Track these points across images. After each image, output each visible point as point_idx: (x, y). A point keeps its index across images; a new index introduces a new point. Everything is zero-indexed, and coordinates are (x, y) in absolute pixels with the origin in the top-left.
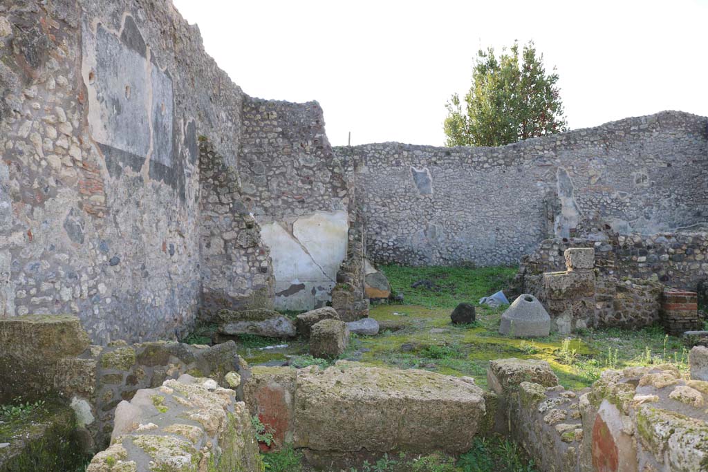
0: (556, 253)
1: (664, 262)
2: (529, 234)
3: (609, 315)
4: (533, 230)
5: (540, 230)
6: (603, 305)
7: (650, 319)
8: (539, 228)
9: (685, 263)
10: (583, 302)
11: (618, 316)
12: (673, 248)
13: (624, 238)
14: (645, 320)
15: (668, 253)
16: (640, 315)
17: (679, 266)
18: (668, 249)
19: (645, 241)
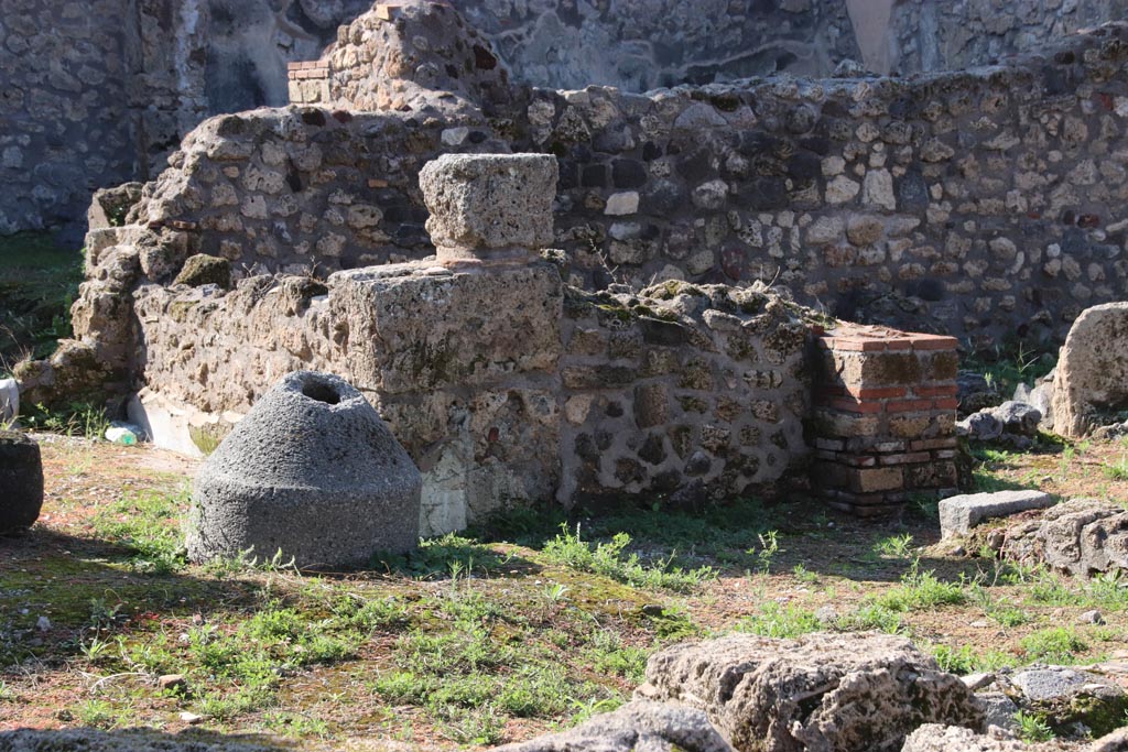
0: (275, 181)
1: (708, 214)
2: (46, 85)
3: (618, 450)
4: (65, 62)
5: (100, 66)
6: (594, 405)
7: (771, 460)
8: (96, 55)
9: (786, 218)
10: (516, 398)
11: (653, 452)
12: (743, 153)
13: (550, 108)
14: (756, 462)
15: (725, 174)
16: (734, 443)
17: (765, 230)
18: (724, 159)
19: (633, 121)
